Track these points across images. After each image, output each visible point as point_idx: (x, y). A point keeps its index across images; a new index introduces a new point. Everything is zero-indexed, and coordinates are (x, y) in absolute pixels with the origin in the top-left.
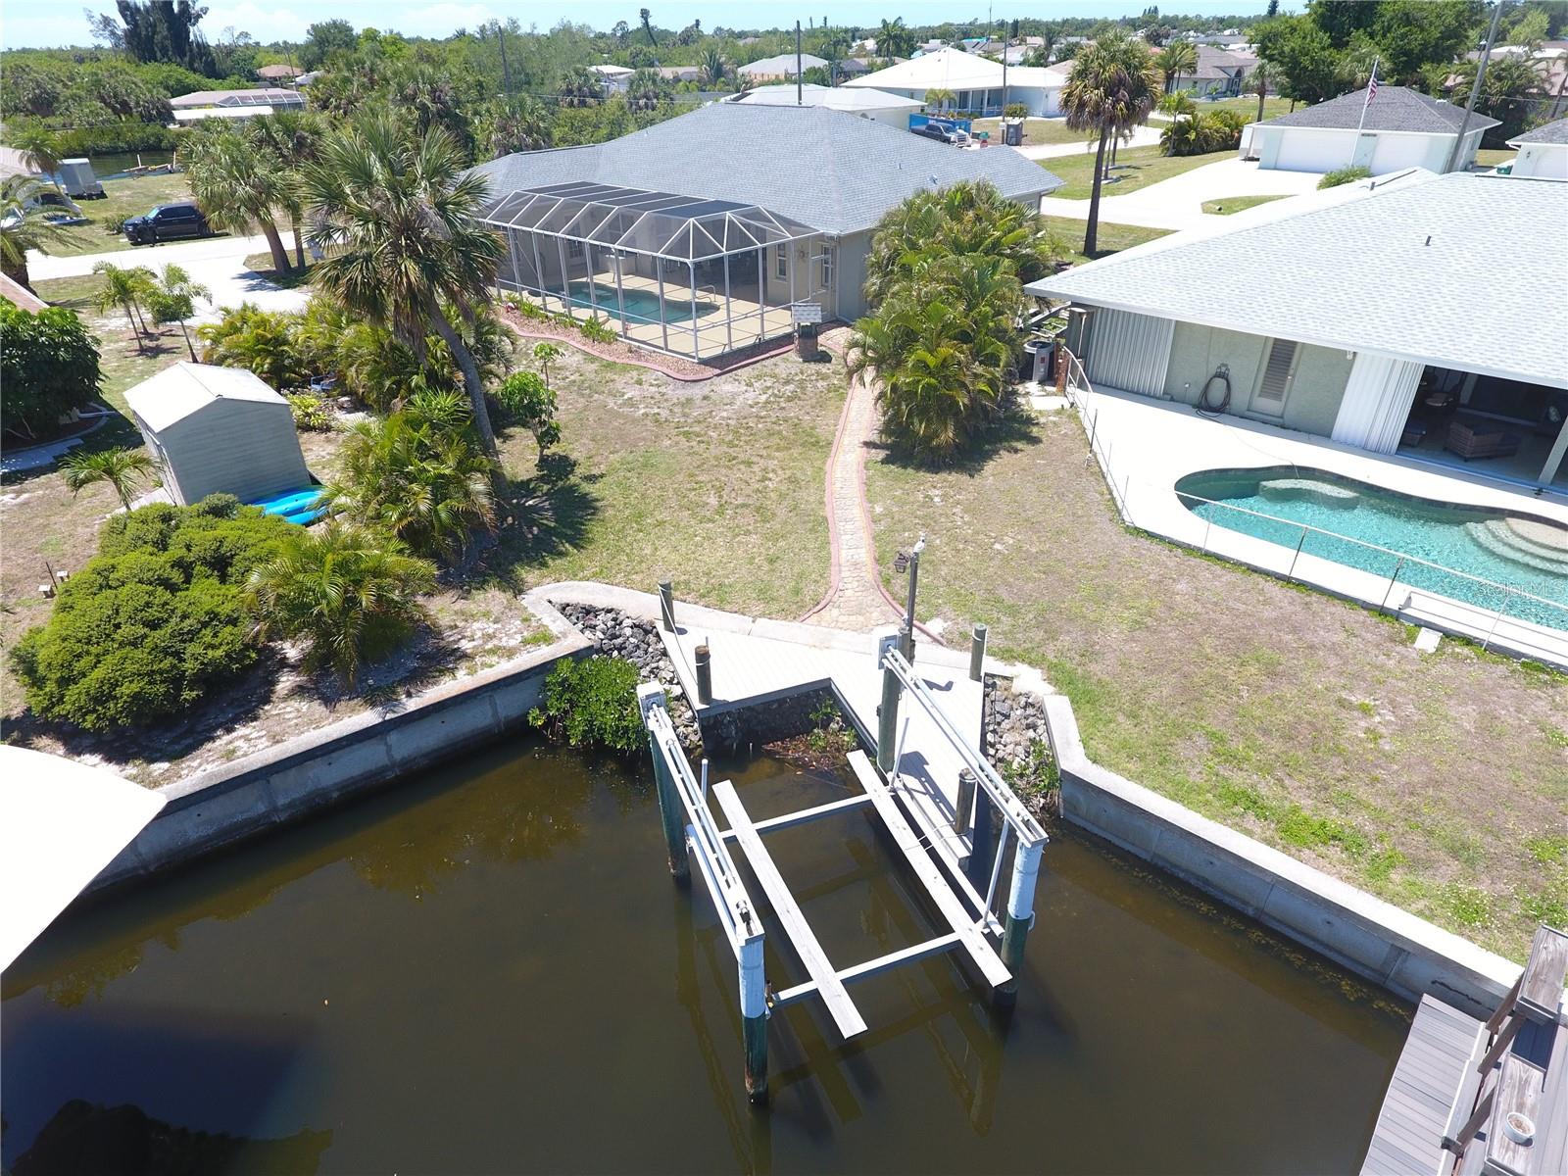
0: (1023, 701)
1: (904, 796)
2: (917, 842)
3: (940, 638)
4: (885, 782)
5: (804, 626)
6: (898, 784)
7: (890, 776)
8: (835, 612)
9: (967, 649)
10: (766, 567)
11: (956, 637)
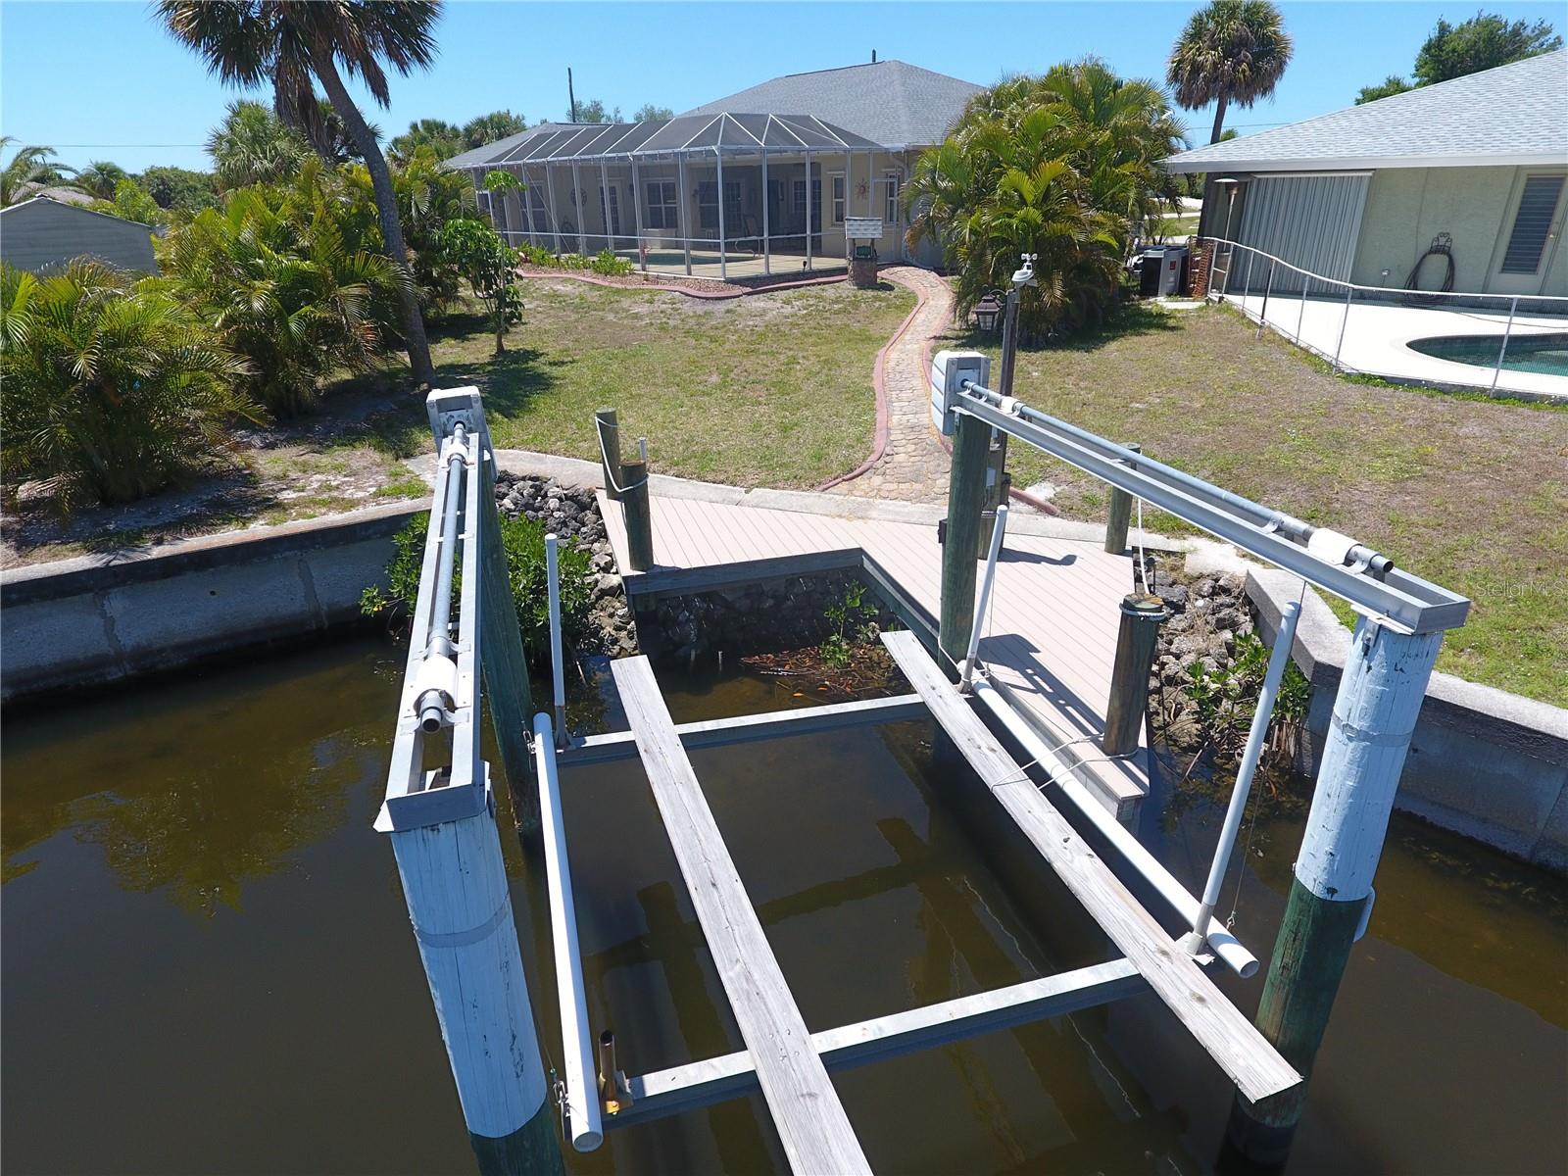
0: (1207, 586)
1: (990, 697)
2: (1019, 772)
3: (1048, 504)
4: (954, 677)
5: (826, 496)
6: (977, 676)
7: (962, 666)
8: (877, 480)
9: (1099, 520)
10: (775, 434)
11: (1077, 501)
